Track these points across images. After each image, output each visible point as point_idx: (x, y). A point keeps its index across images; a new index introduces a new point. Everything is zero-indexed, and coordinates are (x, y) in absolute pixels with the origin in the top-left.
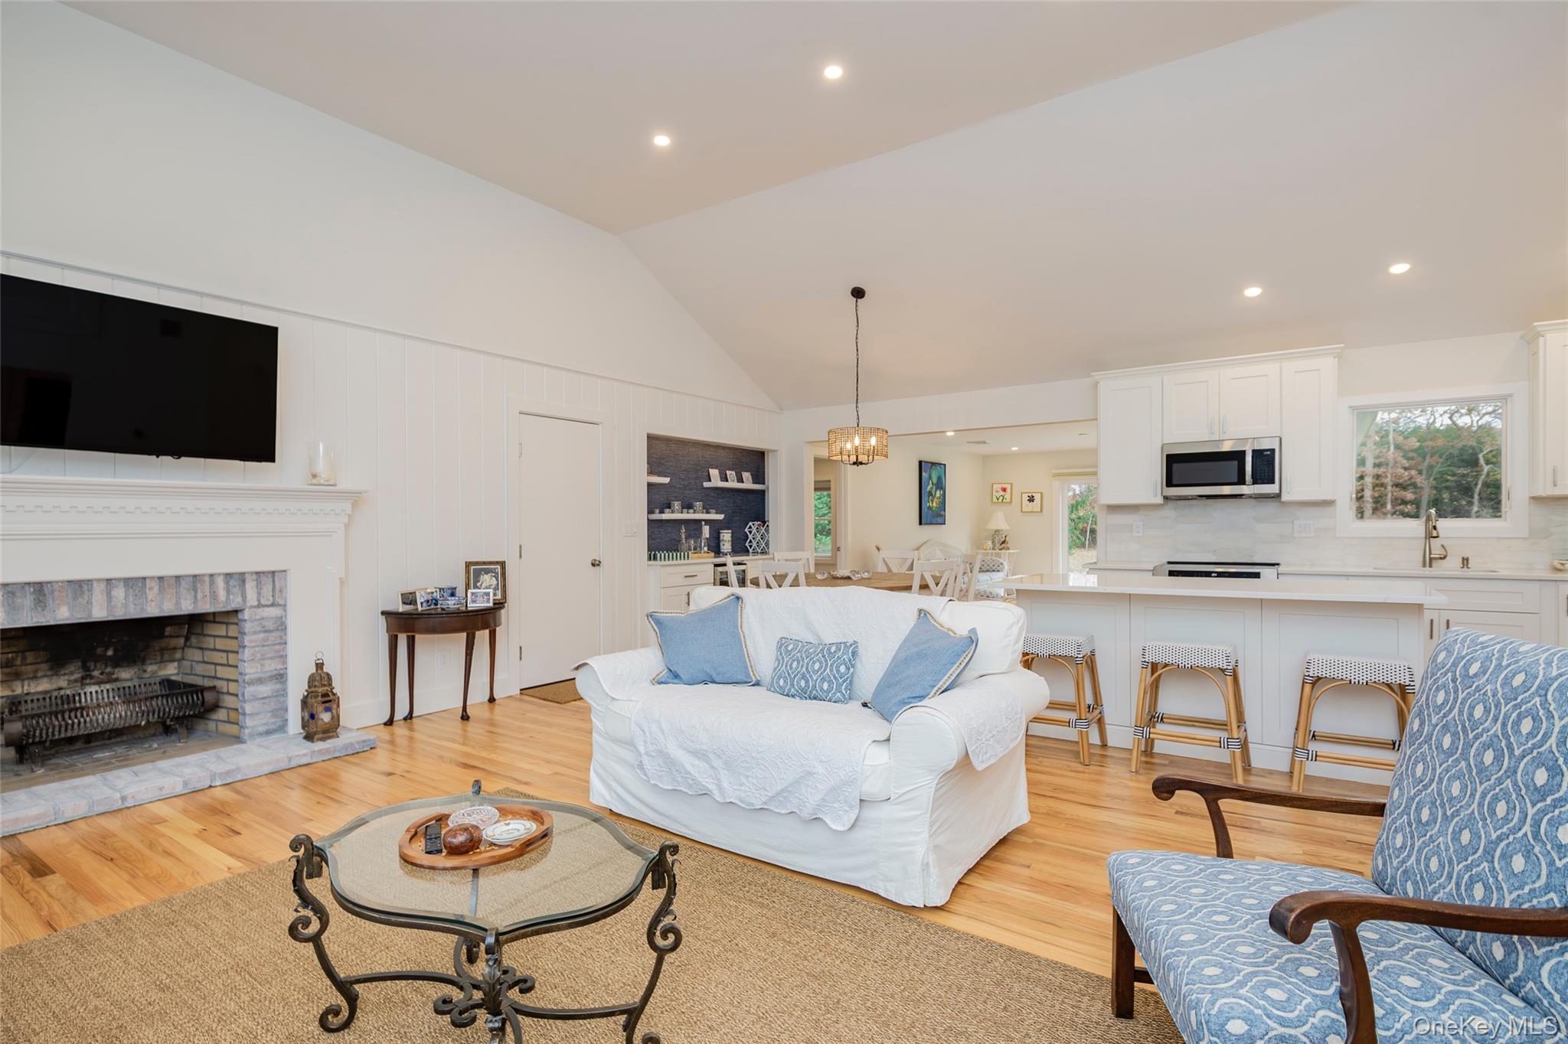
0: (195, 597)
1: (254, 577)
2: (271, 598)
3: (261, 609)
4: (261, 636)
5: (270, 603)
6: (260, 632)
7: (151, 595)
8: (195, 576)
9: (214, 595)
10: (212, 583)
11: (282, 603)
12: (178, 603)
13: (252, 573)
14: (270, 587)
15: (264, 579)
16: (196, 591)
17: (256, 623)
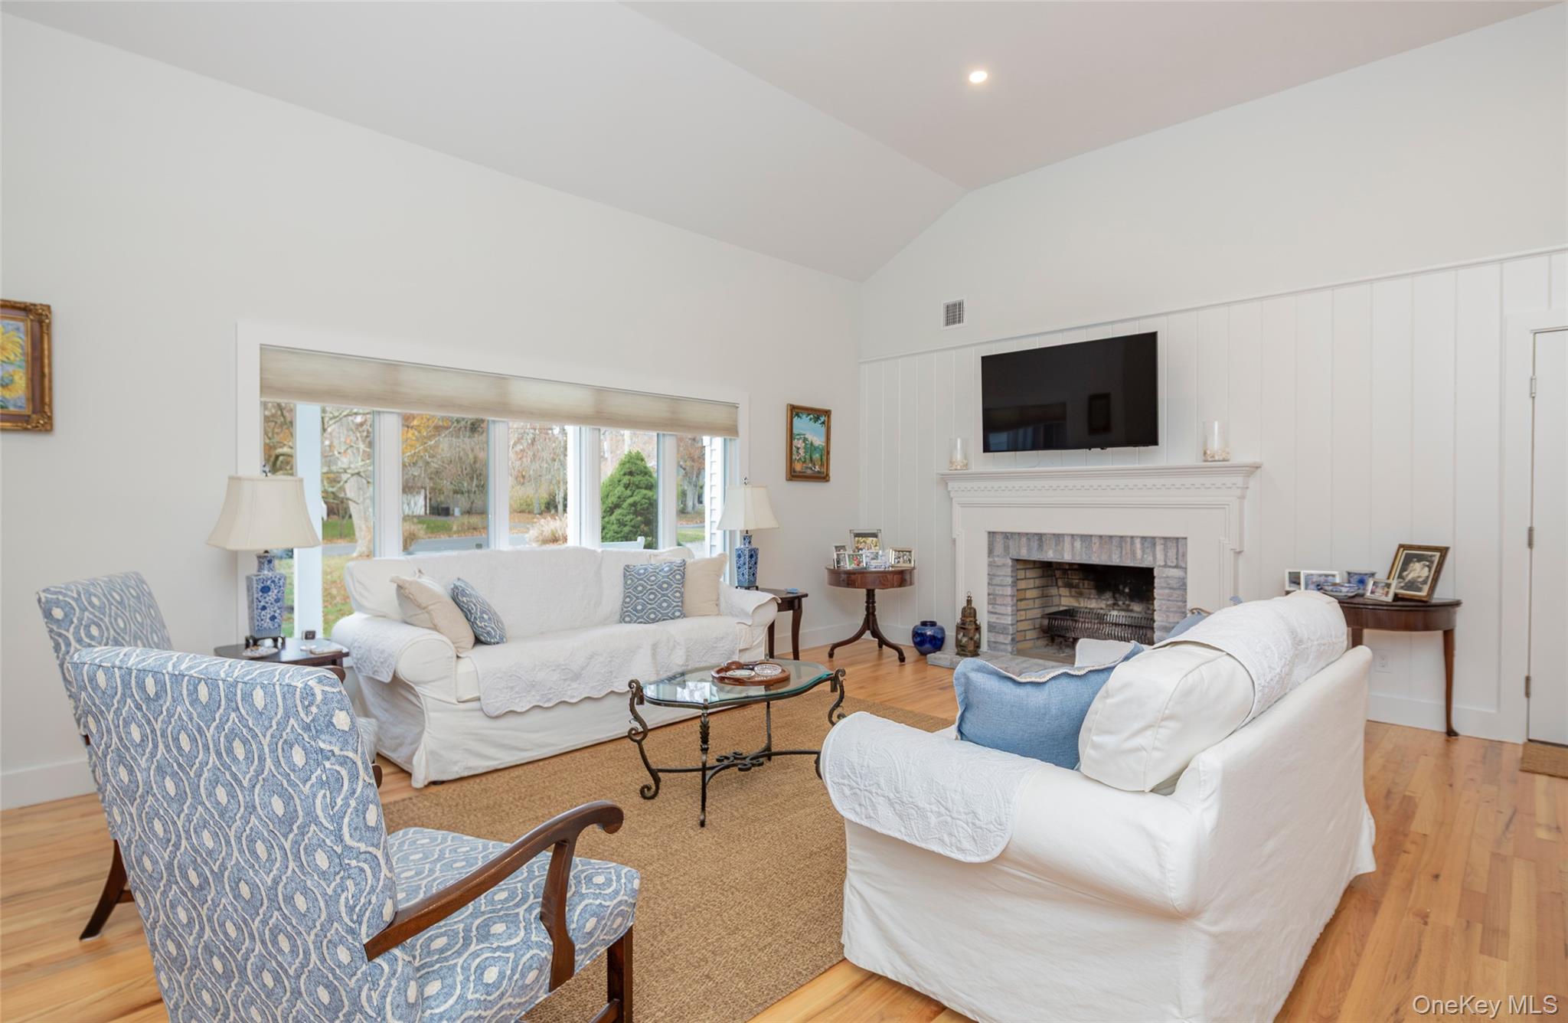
0: (1121, 553)
1: (1162, 541)
2: (1175, 561)
3: (1167, 569)
4: (1167, 591)
5: (1174, 564)
6: (1165, 588)
7: (1095, 548)
8: (1121, 537)
9: (1133, 553)
10: (1132, 543)
11: (1184, 566)
12: (1110, 557)
13: (1161, 538)
14: (1175, 551)
15: (1170, 544)
16: (1121, 548)
17: (1162, 580)
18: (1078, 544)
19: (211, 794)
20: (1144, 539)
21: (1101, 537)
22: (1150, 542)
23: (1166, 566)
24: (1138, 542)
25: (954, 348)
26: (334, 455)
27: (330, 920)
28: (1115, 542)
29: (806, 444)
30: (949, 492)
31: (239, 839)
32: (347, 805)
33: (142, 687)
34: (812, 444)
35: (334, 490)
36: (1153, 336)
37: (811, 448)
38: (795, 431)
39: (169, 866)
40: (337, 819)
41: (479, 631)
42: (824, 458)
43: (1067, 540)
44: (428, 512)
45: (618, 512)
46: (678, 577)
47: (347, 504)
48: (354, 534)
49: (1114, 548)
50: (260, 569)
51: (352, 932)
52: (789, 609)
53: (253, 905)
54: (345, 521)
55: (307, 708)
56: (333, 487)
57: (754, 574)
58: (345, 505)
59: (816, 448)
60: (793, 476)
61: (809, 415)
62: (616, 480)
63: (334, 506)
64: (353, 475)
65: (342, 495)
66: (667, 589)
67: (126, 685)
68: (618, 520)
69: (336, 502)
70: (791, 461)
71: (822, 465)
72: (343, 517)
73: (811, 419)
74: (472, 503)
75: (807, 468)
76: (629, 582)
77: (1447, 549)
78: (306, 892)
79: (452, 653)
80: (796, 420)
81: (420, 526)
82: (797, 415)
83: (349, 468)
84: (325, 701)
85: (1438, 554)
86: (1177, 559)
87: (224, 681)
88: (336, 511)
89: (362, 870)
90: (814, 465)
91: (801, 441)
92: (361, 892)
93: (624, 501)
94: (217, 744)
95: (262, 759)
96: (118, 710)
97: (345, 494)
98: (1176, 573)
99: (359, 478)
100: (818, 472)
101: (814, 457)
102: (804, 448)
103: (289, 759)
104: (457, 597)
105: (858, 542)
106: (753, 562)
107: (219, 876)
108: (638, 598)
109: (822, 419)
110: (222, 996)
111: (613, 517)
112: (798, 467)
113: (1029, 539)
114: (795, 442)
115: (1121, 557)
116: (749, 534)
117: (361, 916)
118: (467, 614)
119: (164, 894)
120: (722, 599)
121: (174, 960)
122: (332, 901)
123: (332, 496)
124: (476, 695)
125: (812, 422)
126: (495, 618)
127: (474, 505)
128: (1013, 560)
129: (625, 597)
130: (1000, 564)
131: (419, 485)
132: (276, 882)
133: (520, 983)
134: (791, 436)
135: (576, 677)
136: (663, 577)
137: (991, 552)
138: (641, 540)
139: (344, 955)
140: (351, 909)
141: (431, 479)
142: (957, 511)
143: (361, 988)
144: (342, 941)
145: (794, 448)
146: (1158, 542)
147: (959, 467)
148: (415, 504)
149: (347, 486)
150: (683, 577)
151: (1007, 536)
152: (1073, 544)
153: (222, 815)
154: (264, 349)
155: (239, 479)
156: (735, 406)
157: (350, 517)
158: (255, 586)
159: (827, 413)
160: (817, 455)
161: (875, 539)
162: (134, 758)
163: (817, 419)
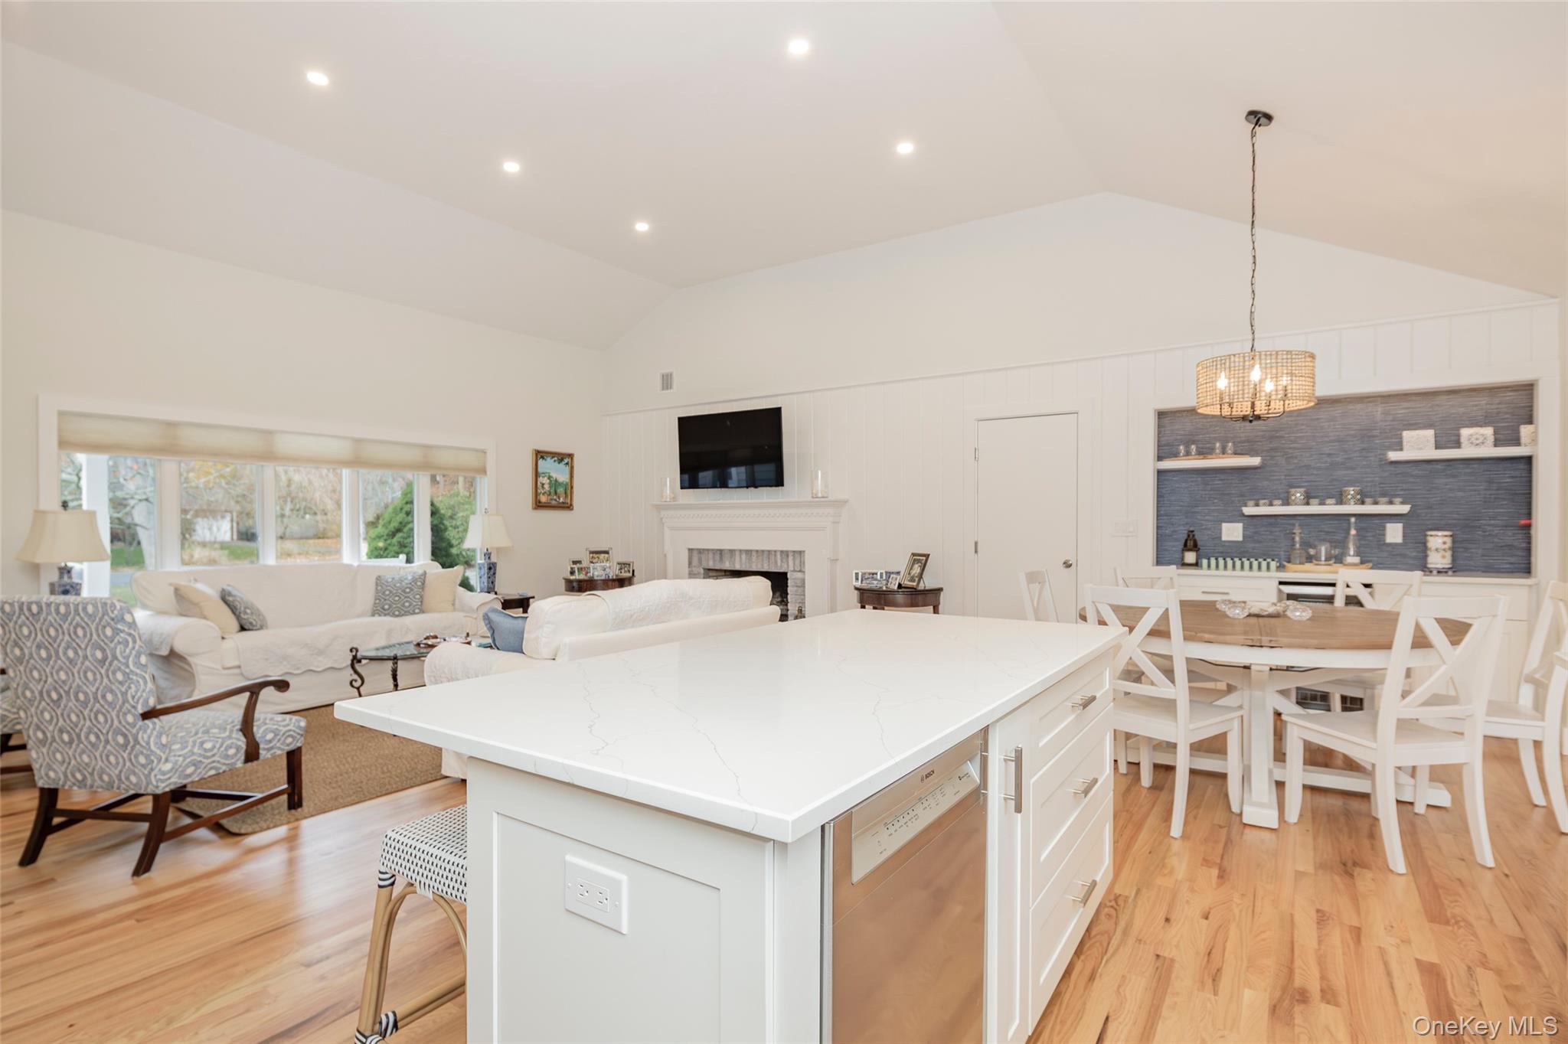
18: (744, 556)
19: (65, 654)
20: (782, 552)
21: (757, 551)
22: (785, 554)
23: (794, 571)
24: (778, 554)
25: (668, 408)
26: (119, 482)
27: (124, 703)
28: (766, 554)
29: (551, 481)
30: (662, 519)
31: (79, 673)
32: (131, 652)
33: (30, 609)
34: (556, 480)
35: (119, 515)
36: (778, 411)
37: (555, 484)
38: (540, 470)
39: (41, 693)
40: (127, 658)
41: (243, 622)
42: (569, 492)
43: (737, 553)
44: (235, 537)
45: (400, 535)
46: (419, 584)
47: (135, 530)
48: (143, 562)
49: (765, 559)
50: (61, 577)
51: (134, 707)
52: (520, 607)
53: (85, 704)
54: (132, 549)
55: (112, 612)
56: (118, 512)
57: (492, 583)
58: (132, 531)
59: (560, 484)
60: (538, 506)
61: (553, 457)
62: (398, 508)
63: (119, 531)
64: (140, 500)
65: (128, 520)
66: (409, 593)
67: (21, 609)
68: (399, 542)
69: (121, 527)
70: (536, 494)
71: (566, 497)
72: (131, 544)
73: (555, 461)
74: (286, 528)
75: (551, 499)
76: (379, 588)
77: (929, 555)
78: (112, 691)
79: (218, 634)
80: (541, 462)
81: (220, 552)
82: (542, 458)
83: (136, 493)
84: (121, 609)
85: (924, 558)
86: (800, 566)
87: (73, 603)
88: (121, 537)
89: (138, 682)
90: (559, 498)
91: (546, 478)
92: (138, 690)
93: (405, 526)
94: (69, 630)
95: (91, 635)
96: (16, 622)
97: (133, 520)
98: (799, 575)
99: (148, 504)
100: (563, 503)
101: (558, 491)
102: (550, 484)
103: (104, 633)
104: (225, 598)
105: (593, 557)
106: (492, 573)
107: (68, 693)
108: (385, 600)
109: (566, 461)
110: (67, 753)
111: (395, 540)
112: (543, 499)
113: (714, 554)
114: (540, 480)
115: (769, 565)
116: (489, 551)
117: (138, 700)
118: (233, 609)
119: (37, 707)
120: (457, 600)
121: (40, 741)
122: (124, 694)
123: (117, 521)
124: (237, 663)
125: (556, 463)
126: (259, 614)
127: (288, 530)
128: (704, 569)
129: (376, 599)
130: (696, 572)
131: (223, 508)
132: (97, 689)
133: (225, 752)
134: (537, 475)
135: (321, 653)
136: (407, 584)
137: (690, 564)
138: (403, 557)
139: (130, 719)
140: (133, 697)
141: (237, 502)
142: (667, 531)
143: (138, 733)
144: (129, 712)
145: (539, 483)
146: (790, 555)
147: (668, 500)
148: (219, 529)
149: (135, 512)
150: (423, 584)
151: (700, 551)
152: (741, 557)
153: (70, 662)
154: (62, 414)
155: (44, 512)
156: (484, 452)
157: (139, 543)
158: (57, 589)
159: (571, 456)
160: (562, 489)
161: (606, 555)
162: (24, 643)
163: (561, 461)
